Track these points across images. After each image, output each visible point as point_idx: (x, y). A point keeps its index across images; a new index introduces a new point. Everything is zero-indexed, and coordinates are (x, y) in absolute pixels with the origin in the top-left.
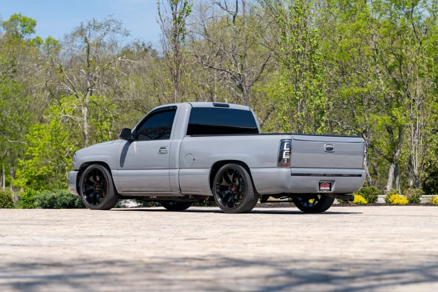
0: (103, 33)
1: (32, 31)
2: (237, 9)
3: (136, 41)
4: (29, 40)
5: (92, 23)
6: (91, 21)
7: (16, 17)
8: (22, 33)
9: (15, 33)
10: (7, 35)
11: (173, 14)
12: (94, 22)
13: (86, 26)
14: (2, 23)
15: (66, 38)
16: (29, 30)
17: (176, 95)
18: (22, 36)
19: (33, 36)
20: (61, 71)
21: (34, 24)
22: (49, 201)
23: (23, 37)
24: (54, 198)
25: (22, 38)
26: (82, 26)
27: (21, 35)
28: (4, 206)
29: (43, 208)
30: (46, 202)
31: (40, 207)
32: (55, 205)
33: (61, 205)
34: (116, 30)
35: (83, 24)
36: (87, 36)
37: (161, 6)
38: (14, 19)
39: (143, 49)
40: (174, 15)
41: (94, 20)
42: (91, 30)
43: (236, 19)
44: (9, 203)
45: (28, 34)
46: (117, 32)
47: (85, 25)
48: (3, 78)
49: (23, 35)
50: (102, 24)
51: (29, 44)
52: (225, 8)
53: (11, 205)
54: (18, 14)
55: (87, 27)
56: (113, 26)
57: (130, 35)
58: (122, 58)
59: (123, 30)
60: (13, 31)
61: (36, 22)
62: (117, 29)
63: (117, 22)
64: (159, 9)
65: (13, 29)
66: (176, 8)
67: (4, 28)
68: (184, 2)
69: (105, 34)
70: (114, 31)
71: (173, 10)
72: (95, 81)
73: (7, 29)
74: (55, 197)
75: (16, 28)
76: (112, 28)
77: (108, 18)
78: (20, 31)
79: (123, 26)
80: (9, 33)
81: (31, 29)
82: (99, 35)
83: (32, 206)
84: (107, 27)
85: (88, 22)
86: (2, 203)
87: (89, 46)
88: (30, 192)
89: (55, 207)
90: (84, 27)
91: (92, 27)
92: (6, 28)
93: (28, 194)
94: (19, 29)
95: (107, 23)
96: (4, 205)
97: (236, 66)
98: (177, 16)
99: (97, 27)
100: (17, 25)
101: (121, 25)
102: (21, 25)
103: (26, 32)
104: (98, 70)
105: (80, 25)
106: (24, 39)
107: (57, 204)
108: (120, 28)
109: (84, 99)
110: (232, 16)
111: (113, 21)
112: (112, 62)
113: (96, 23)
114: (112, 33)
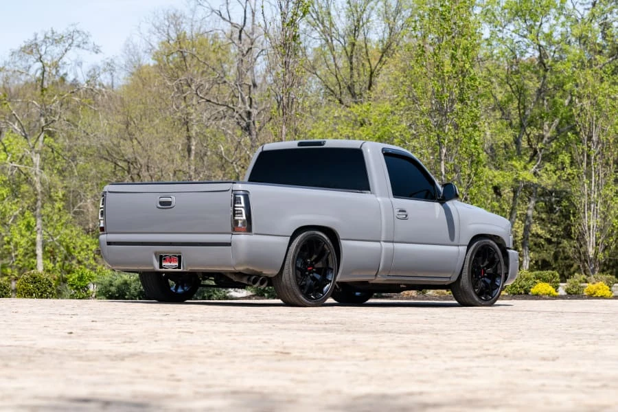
0: (64, 49)
2: (245, 21)
3: (109, 61)
5: (49, 35)
6: (48, 32)
12: (53, 33)
13: (42, 39)
15: (12, 55)
20: (5, 103)
22: (118, 287)
24: (125, 283)
26: (36, 39)
28: (41, 295)
29: (108, 298)
30: (113, 289)
31: (102, 297)
32: (128, 293)
33: (136, 294)
34: (81, 45)
35: (38, 36)
36: (42, 53)
41: (52, 31)
42: (48, 44)
43: (243, 35)
46: (83, 48)
47: (41, 37)
50: (63, 37)
52: (228, 19)
53: (51, 293)
55: (43, 41)
56: (78, 39)
57: (101, 52)
58: (89, 85)
59: (90, 45)
62: (84, 43)
63: (84, 33)
69: (66, 50)
70: (79, 46)
74: (128, 282)
77: (71, 29)
79: (91, 40)
82: (58, 52)
83: (85, 294)
84: (70, 41)
85: (44, 34)
87: (44, 67)
88: (82, 274)
89: (126, 297)
90: (39, 42)
91: (50, 40)
93: (79, 277)
95: (70, 34)
96: (42, 292)
99: (56, 42)
101: (90, 38)
104: (55, 101)
105: (33, 38)
107: (130, 292)
108: (86, 43)
109: (35, 142)
110: (238, 31)
111: (78, 32)
112: (75, 90)
113: (55, 34)
114: (77, 49)
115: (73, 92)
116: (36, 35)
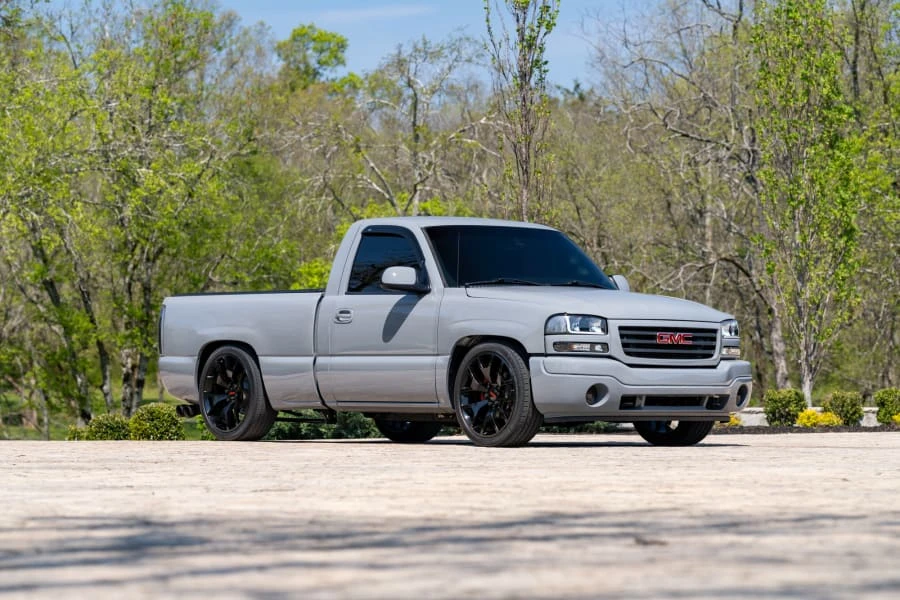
0: (446, 66)
1: (341, 62)
2: (742, 9)
4: (333, 80)
5: (420, 46)
6: (418, 41)
7: (304, 32)
8: (317, 66)
9: (302, 66)
10: (285, 73)
11: (518, 31)
12: (425, 43)
13: (409, 53)
14: (276, 45)
16: (333, 60)
17: (525, 199)
18: (318, 73)
19: (340, 73)
20: (358, 150)
21: (342, 46)
23: (321, 75)
25: (318, 77)
26: (400, 53)
27: (314, 70)
28: (162, 437)
34: (474, 58)
35: (403, 49)
36: (411, 74)
37: (493, 11)
38: (300, 37)
39: (577, 96)
40: (521, 31)
41: (424, 39)
42: (420, 60)
44: (174, 429)
45: (329, 68)
47: (407, 51)
48: (230, 166)
49: (321, 71)
50: (442, 48)
51: (332, 90)
52: (716, 7)
53: (176, 434)
54: (307, 24)
55: (411, 55)
56: (468, 51)
58: (488, 119)
60: (300, 62)
61: (347, 40)
64: (488, 21)
65: (299, 56)
66: (525, 18)
67: (279, 55)
68: (540, 4)
69: (450, 68)
70: (469, 61)
71: (518, 21)
72: (429, 169)
73: (286, 58)
75: (305, 57)
76: (465, 56)
77: (457, 35)
78: (313, 63)
80: (289, 64)
81: (336, 57)
82: (438, 71)
84: (455, 54)
85: (412, 45)
86: (158, 429)
87: (415, 95)
90: (404, 55)
91: (422, 54)
92: (283, 56)
94: (312, 56)
95: (454, 44)
97: (739, 130)
98: (527, 33)
99: (432, 55)
100: (308, 49)
102: (315, 49)
103: (326, 63)
104: (436, 146)
105: (395, 52)
106: (323, 79)
109: (408, 205)
110: (731, 24)
111: (468, 39)
112: (466, 128)
113: (428, 45)
114: (466, 65)
115: (464, 131)
116: (400, 46)
